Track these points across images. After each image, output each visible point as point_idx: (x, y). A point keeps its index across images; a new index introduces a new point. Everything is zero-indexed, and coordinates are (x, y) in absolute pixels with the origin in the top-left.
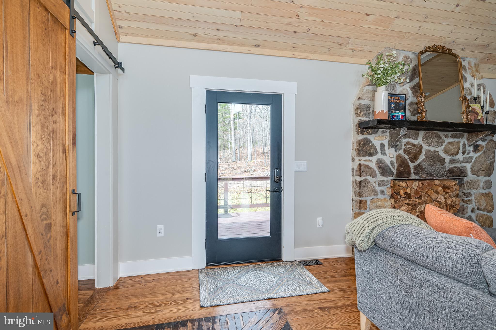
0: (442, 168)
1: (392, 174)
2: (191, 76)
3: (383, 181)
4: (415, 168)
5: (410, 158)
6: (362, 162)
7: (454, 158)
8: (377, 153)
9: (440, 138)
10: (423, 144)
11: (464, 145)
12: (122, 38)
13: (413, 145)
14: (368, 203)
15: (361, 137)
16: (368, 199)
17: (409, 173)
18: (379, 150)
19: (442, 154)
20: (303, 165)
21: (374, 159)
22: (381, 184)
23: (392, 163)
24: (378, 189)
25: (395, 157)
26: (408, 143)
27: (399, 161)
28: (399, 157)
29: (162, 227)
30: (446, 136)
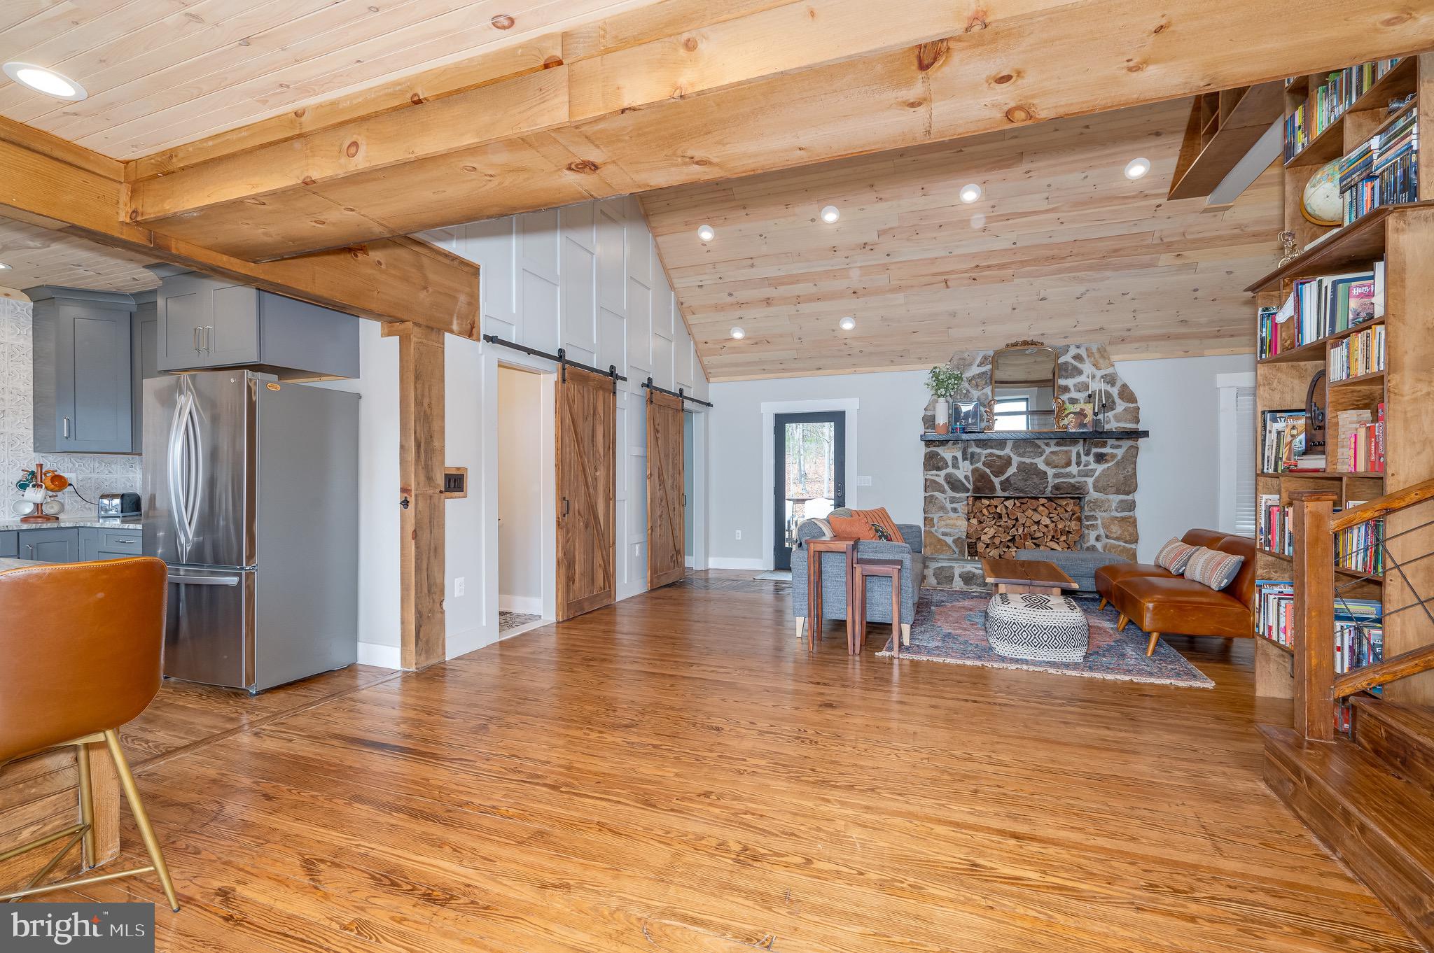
0: (1040, 483)
1: (967, 490)
2: (763, 404)
3: (954, 497)
4: (1002, 483)
5: (991, 472)
6: (928, 477)
7: (1062, 470)
8: (948, 467)
9: (1039, 447)
10: (1012, 455)
11: (1078, 455)
12: (712, 379)
13: (999, 457)
14: (935, 520)
15: (929, 450)
16: (936, 517)
17: (993, 489)
18: (950, 464)
19: (1042, 466)
20: (867, 480)
21: (943, 473)
22: (953, 500)
23: (966, 477)
24: (949, 506)
25: (970, 470)
26: (991, 455)
27: (977, 476)
28: (975, 471)
29: (740, 532)
30: (1047, 445)
